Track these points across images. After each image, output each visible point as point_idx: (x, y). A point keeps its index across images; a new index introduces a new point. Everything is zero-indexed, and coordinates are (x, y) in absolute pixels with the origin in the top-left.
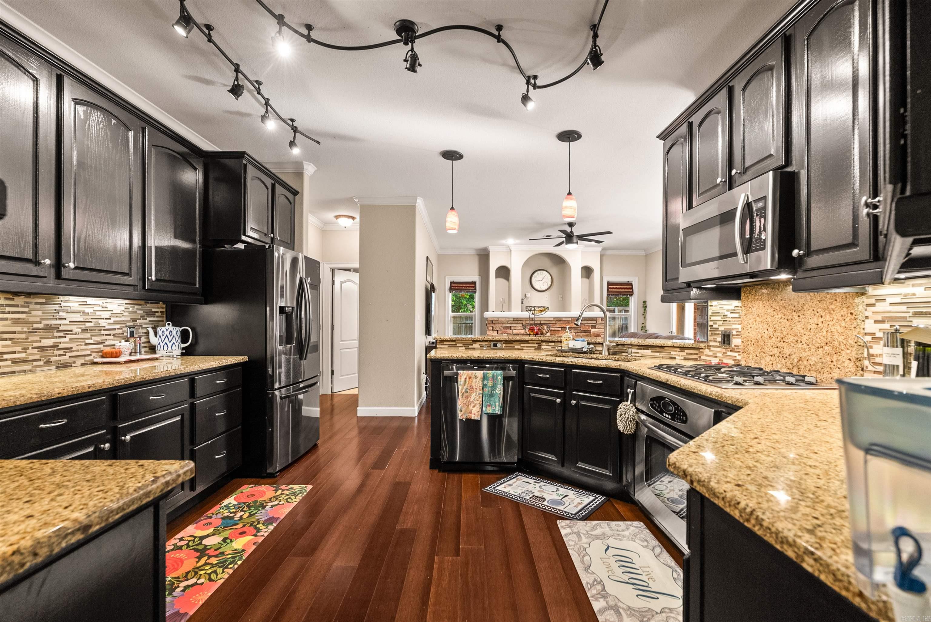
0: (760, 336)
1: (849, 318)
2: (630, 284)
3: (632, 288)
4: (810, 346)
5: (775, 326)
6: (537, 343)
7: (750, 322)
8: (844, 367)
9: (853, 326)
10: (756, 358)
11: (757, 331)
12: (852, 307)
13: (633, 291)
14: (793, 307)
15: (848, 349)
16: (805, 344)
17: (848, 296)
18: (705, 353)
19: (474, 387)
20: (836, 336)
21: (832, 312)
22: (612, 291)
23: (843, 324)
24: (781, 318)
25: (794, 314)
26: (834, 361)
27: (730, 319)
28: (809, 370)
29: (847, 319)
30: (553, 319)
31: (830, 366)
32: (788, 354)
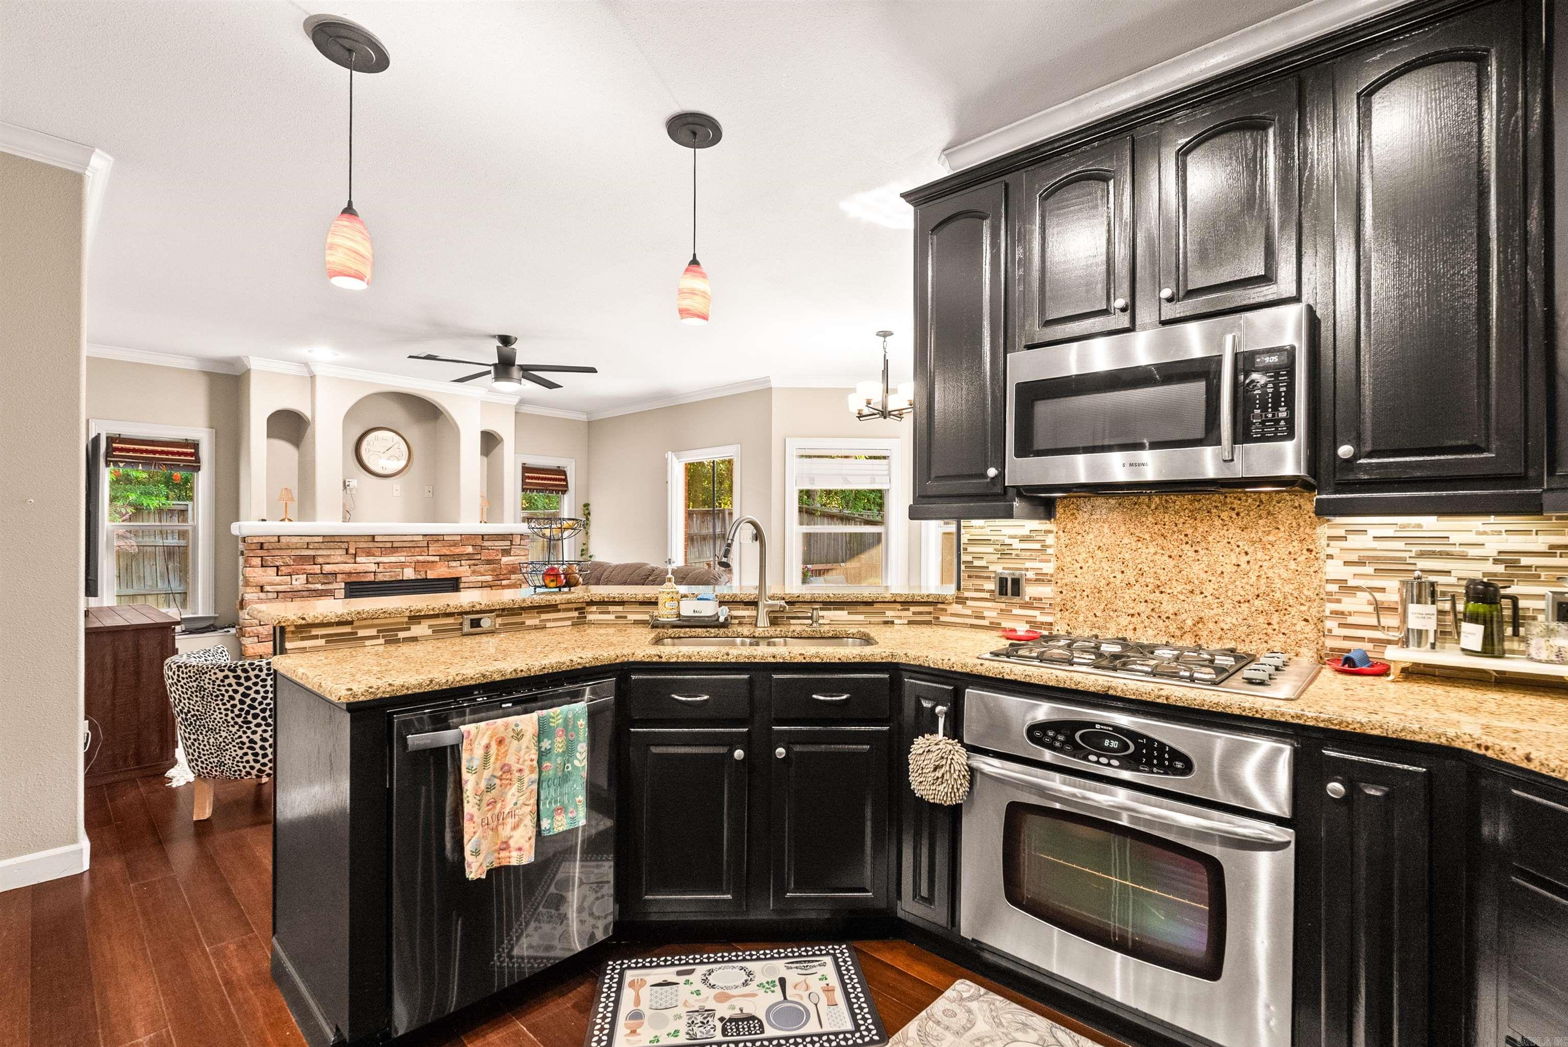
0: (1103, 582)
1: (1303, 557)
2: (561, 472)
3: (565, 480)
4: (1222, 599)
5: (1140, 566)
6: (576, 609)
7: (1080, 558)
8: (1295, 631)
9: (1312, 569)
10: (1095, 619)
11: (1098, 573)
12: (1310, 541)
13: (566, 486)
14: (1182, 537)
15: (1302, 604)
16: (1210, 598)
17: (1302, 524)
18: (949, 611)
19: (515, 767)
20: (1278, 583)
21: (1269, 546)
22: (530, 484)
23: (1293, 565)
24: (1155, 553)
25: (1186, 547)
26: (1274, 622)
27: (1018, 552)
28: (1220, 638)
29: (1302, 559)
30: (421, 538)
31: (1265, 631)
32: (1171, 611)
